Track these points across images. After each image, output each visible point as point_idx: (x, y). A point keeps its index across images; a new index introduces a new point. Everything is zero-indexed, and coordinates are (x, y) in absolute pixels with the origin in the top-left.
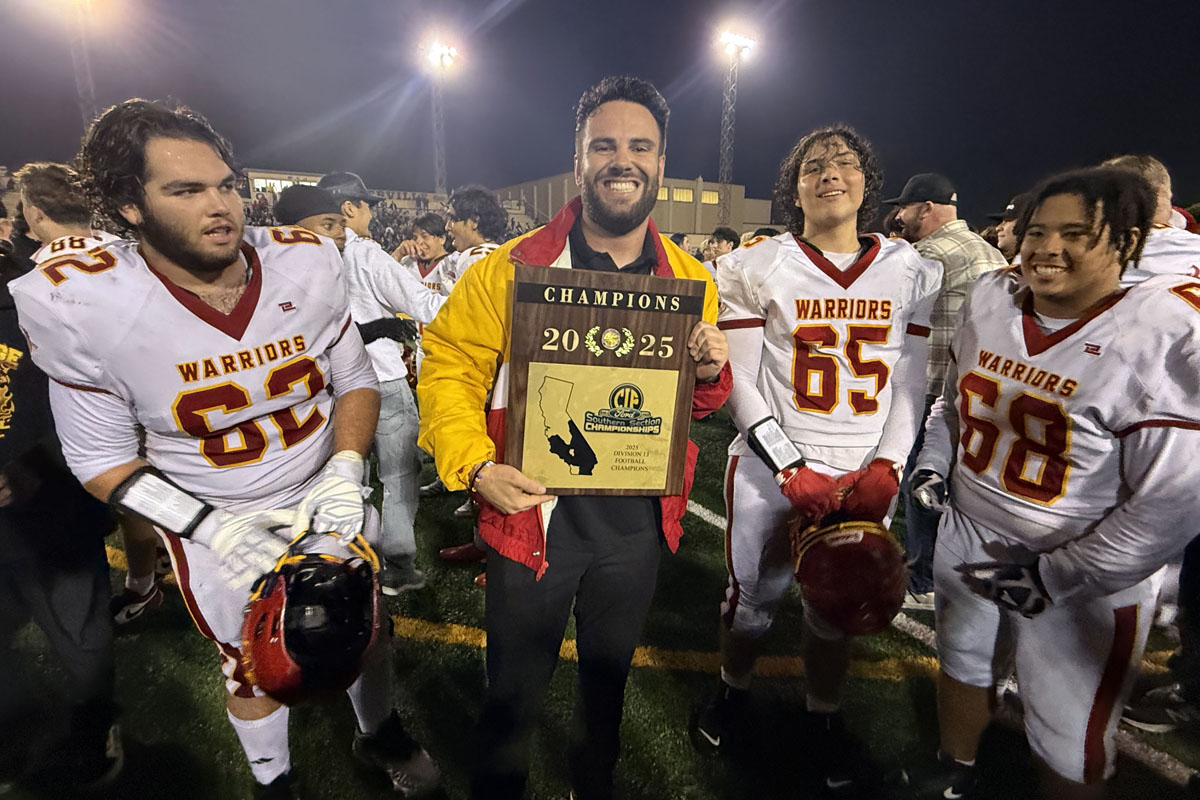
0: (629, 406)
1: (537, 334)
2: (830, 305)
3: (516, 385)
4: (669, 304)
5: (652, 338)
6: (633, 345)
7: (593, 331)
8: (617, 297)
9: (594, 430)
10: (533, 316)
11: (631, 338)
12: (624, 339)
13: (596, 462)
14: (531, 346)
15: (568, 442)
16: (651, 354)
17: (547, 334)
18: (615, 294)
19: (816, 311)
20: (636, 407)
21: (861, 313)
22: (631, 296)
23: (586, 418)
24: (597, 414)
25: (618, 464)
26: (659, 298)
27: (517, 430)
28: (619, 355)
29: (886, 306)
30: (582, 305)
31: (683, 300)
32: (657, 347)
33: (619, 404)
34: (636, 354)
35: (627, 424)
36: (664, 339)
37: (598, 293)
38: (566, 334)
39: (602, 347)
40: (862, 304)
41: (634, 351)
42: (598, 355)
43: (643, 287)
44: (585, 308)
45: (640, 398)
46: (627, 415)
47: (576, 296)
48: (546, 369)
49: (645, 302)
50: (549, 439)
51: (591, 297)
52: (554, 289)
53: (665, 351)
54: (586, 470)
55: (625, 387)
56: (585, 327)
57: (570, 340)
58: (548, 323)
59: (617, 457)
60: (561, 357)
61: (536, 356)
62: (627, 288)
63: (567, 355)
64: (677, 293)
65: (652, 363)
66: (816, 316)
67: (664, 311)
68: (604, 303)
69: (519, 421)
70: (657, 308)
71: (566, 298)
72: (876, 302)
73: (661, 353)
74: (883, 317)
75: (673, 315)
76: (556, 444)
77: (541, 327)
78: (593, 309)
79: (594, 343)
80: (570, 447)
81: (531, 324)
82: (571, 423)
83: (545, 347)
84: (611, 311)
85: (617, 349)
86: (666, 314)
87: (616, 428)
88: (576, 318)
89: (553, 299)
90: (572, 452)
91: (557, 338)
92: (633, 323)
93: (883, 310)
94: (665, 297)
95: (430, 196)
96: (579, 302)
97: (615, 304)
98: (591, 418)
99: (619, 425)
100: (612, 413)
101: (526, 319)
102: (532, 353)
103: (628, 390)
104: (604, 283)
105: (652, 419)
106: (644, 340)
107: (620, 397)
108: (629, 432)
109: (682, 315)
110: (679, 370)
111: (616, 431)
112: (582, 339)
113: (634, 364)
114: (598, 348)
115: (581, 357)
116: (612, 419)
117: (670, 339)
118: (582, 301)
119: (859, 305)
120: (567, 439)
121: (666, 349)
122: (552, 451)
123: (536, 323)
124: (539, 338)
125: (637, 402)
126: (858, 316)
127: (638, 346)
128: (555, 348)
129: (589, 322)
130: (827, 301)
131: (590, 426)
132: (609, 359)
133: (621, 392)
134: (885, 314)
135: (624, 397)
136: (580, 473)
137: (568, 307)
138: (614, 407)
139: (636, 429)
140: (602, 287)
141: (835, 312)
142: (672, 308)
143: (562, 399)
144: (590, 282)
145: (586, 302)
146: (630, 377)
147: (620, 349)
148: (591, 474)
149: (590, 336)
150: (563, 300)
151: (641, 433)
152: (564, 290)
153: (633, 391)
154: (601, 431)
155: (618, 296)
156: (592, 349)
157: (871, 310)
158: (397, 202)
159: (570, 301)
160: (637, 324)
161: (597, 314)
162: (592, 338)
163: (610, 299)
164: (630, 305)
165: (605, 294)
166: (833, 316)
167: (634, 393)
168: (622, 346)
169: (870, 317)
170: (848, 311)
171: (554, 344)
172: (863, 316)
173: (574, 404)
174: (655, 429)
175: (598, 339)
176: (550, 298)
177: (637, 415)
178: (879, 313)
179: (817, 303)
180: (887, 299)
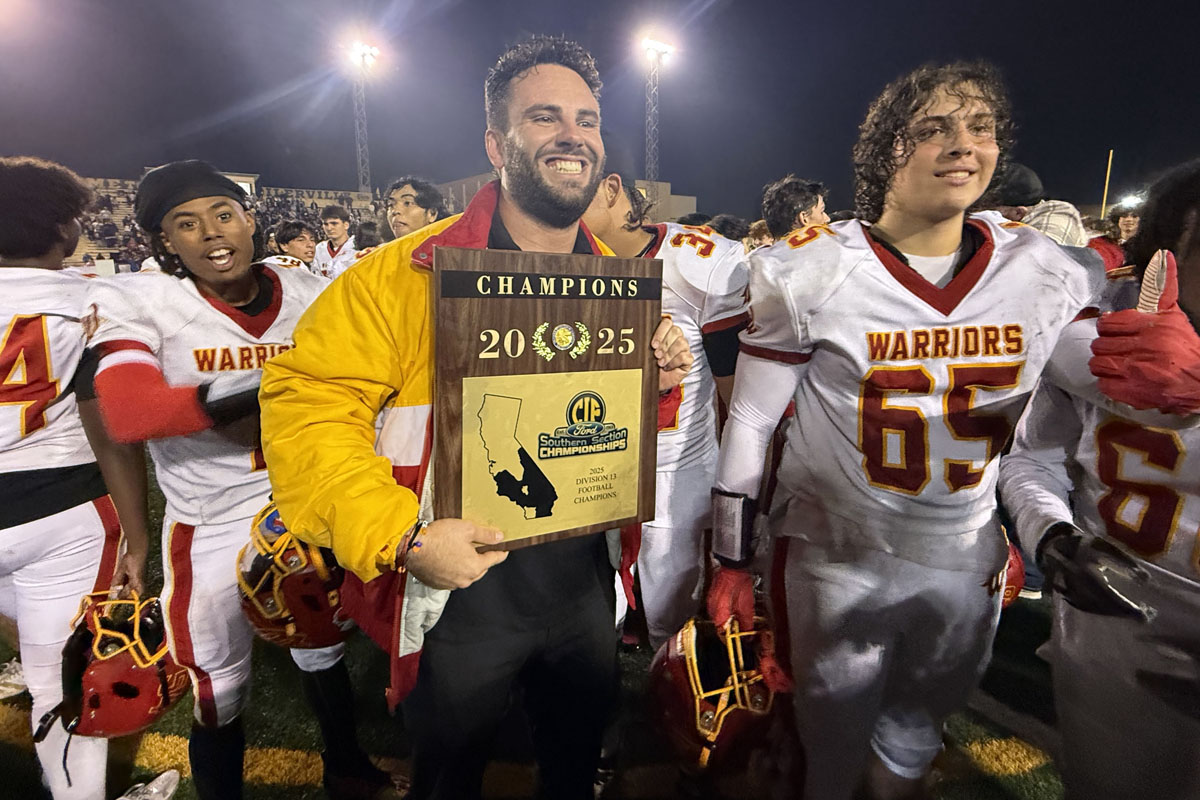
0: (589, 419)
1: (470, 340)
2: (922, 339)
3: (447, 410)
4: (626, 288)
5: (610, 332)
6: (588, 343)
7: (541, 329)
8: (567, 284)
9: (551, 457)
10: (463, 315)
11: (587, 333)
12: (578, 336)
13: (556, 498)
14: (463, 356)
15: (519, 478)
16: (610, 351)
17: (484, 338)
18: (565, 280)
19: (900, 349)
20: (599, 419)
21: (971, 348)
22: (583, 281)
23: (540, 442)
24: (552, 436)
25: (582, 495)
26: (614, 282)
27: (451, 471)
28: (575, 357)
29: (1013, 334)
30: (526, 296)
31: (641, 283)
32: (617, 343)
33: (578, 419)
34: (594, 352)
35: (590, 442)
36: (623, 332)
37: (544, 280)
38: (509, 336)
39: (553, 348)
40: (971, 335)
41: (592, 349)
42: (549, 360)
43: (596, 271)
44: (530, 300)
45: (601, 408)
46: (589, 431)
47: (518, 284)
48: (486, 384)
49: (599, 288)
50: (495, 478)
51: (536, 286)
52: (489, 278)
53: (626, 346)
54: (544, 511)
55: (583, 396)
56: (531, 326)
57: (513, 343)
58: (485, 323)
59: (581, 486)
60: (504, 366)
61: (471, 367)
62: (578, 272)
63: (511, 362)
64: (633, 276)
65: (612, 363)
66: (900, 356)
67: (621, 298)
68: (552, 293)
69: (453, 459)
70: (613, 294)
71: (506, 289)
72: (995, 330)
73: (621, 349)
74: (1010, 351)
75: (631, 301)
76: (505, 484)
77: (476, 330)
78: (539, 302)
79: (544, 344)
80: (523, 483)
81: (462, 327)
82: (522, 453)
83: (483, 355)
84: (561, 301)
85: (571, 349)
86: (623, 301)
87: (577, 449)
88: (518, 314)
89: (489, 292)
90: (525, 490)
91: (496, 341)
92: (587, 315)
93: (1009, 340)
94: (621, 281)
95: (353, 195)
96: (522, 293)
97: (565, 293)
98: (545, 441)
99: (580, 445)
100: (571, 432)
101: (455, 320)
102: (466, 364)
103: (587, 399)
104: (550, 269)
105: (616, 431)
106: (601, 335)
107: (578, 409)
108: (592, 452)
109: (640, 302)
110: (642, 367)
111: (577, 454)
112: (529, 341)
113: (591, 367)
114: (548, 350)
115: (528, 364)
116: (570, 439)
117: (630, 331)
118: (526, 291)
119: (967, 337)
120: (518, 473)
121: (627, 343)
122: (500, 493)
123: (470, 324)
124: (474, 343)
125: (598, 413)
126: (968, 353)
127: (596, 343)
128: (496, 355)
129: (535, 316)
130: (917, 334)
131: (545, 452)
132: (563, 363)
133: (579, 404)
134: (1014, 346)
135: (583, 410)
136: (537, 517)
137: (509, 300)
138: (572, 423)
139: (599, 447)
140: (548, 272)
141: (930, 348)
142: (630, 294)
143: (508, 423)
144: (533, 267)
145: (530, 292)
146: (589, 382)
147: (575, 349)
148: (550, 514)
149: (538, 336)
150: (502, 292)
151: (606, 451)
152: (502, 279)
153: (592, 400)
154: (559, 456)
155: (568, 282)
156: (541, 353)
157: (988, 341)
158: (317, 201)
159: (510, 292)
160: (592, 316)
161: (544, 308)
162: (540, 339)
163: (558, 287)
164: (583, 293)
165: (552, 280)
166: (926, 355)
167: (595, 403)
168: (577, 346)
169: (987, 352)
170: (950, 347)
171: (493, 350)
172: (976, 351)
173: (524, 426)
174: (621, 443)
175: (548, 338)
176: (485, 290)
177: (600, 429)
178: (1001, 344)
179: (900, 337)
180: (1013, 323)
